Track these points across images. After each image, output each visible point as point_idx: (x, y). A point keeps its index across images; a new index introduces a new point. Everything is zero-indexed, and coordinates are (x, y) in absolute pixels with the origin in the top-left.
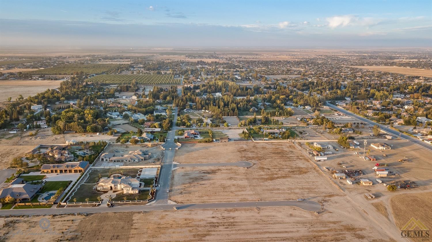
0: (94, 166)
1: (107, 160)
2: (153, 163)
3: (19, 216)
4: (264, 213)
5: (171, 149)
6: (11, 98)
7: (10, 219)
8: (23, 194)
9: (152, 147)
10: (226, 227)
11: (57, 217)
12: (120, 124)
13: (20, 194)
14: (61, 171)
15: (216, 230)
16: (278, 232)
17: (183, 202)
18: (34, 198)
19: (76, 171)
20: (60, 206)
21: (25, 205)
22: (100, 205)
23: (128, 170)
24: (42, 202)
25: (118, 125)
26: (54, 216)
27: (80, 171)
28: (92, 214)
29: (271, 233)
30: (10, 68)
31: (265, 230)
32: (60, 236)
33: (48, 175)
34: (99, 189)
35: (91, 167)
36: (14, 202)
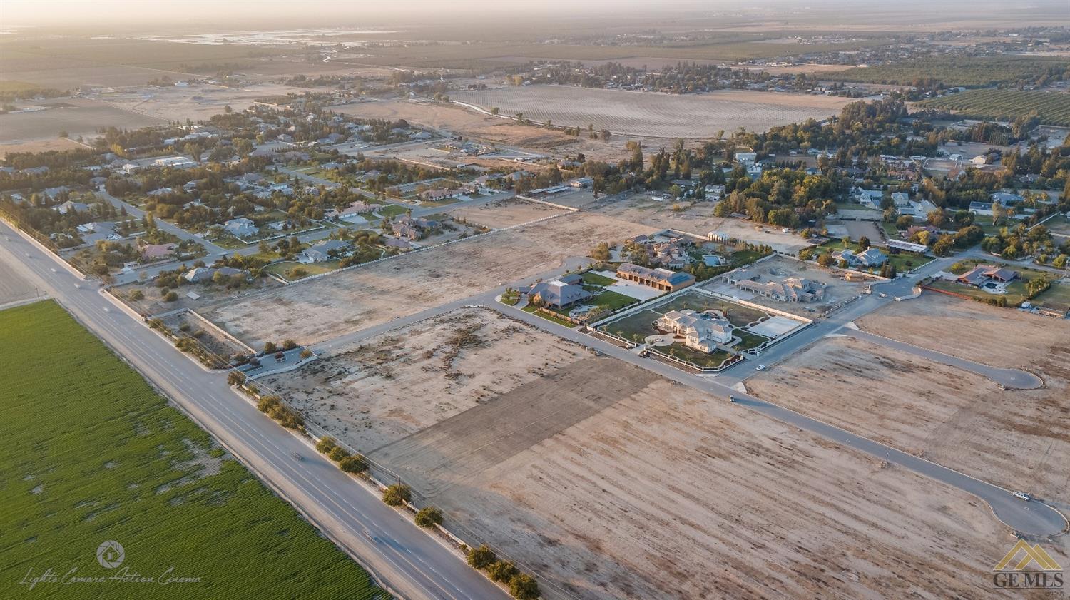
0: (700, 287)
1: (733, 283)
2: (806, 313)
3: (528, 325)
4: (889, 478)
5: (883, 295)
6: (723, 132)
7: (517, 325)
8: (557, 297)
9: (851, 281)
10: (772, 462)
11: (565, 342)
12: (855, 220)
13: (553, 296)
14: (642, 281)
15: (750, 458)
16: (855, 517)
17: (761, 394)
18: (567, 308)
19: (661, 287)
20: (585, 331)
21: (549, 314)
22: (632, 348)
23: (744, 311)
24: (572, 315)
25: (851, 220)
26: (563, 340)
27: (668, 288)
28: (607, 356)
29: (843, 512)
30: (802, 61)
31: (834, 502)
32: (541, 367)
33: (621, 282)
34: (659, 324)
35: (693, 287)
36: (541, 304)
